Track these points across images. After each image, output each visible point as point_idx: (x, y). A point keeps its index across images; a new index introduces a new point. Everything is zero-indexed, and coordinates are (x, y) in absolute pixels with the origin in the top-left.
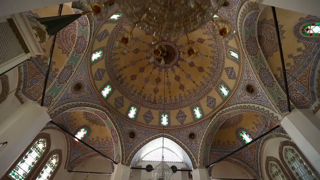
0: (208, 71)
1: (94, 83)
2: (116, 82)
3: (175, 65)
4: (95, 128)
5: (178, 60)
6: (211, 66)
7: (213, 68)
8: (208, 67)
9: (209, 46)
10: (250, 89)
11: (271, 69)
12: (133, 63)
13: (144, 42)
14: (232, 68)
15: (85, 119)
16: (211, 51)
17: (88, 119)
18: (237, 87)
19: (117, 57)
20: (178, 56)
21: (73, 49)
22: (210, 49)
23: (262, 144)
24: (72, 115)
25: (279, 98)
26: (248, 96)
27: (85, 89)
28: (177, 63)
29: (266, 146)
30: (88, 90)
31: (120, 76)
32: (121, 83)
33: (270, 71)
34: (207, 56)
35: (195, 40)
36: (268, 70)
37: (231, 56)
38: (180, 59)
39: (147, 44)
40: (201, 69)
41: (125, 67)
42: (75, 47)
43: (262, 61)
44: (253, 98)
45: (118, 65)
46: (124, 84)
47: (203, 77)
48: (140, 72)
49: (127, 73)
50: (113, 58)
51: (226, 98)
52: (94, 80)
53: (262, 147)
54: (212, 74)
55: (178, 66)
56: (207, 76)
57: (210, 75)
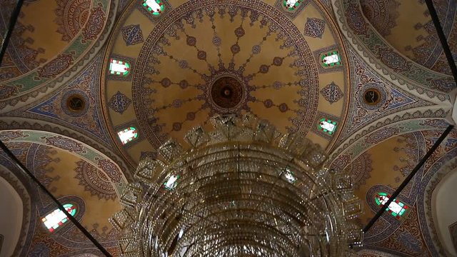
0: (296, 107)
1: (108, 111)
2: (148, 128)
3: (243, 108)
4: (94, 204)
5: (248, 100)
6: (298, 98)
7: (302, 99)
8: (295, 102)
9: (291, 66)
10: (372, 97)
11: (396, 49)
12: (178, 104)
13: (195, 71)
14: (333, 84)
15: (78, 181)
16: (296, 74)
17: (83, 182)
18: (347, 107)
19: (153, 86)
20: (246, 94)
21: (80, 32)
22: (293, 71)
23: (429, 203)
24: (52, 164)
25: (428, 80)
26: (370, 112)
27: (90, 113)
28: (246, 105)
29: (438, 203)
30: (94, 116)
31: (155, 120)
32: (155, 131)
33: (395, 50)
34: (290, 84)
35: (269, 61)
36: (391, 50)
37: (326, 65)
38: (249, 99)
39: (200, 74)
40: (284, 108)
41: (164, 108)
42: (85, 30)
43: (377, 40)
44: (381, 109)
45: (154, 101)
46: (161, 134)
47: (289, 119)
48: (187, 119)
49: (166, 118)
50: (146, 86)
51: (334, 134)
52: (108, 105)
53: (429, 208)
54: (302, 109)
55: (248, 109)
56: (294, 115)
57: (298, 112)
